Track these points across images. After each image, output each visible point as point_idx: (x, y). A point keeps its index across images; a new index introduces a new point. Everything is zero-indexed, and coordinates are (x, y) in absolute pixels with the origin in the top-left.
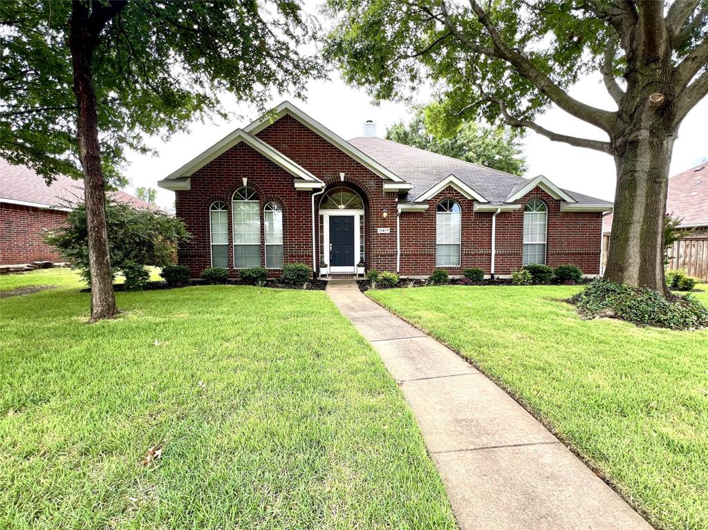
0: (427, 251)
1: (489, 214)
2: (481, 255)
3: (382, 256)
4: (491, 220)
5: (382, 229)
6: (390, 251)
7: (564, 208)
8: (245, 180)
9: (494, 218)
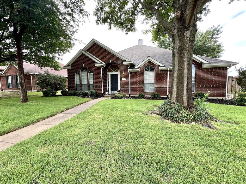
0: (141, 86)
1: (166, 71)
2: (163, 87)
3: (123, 88)
4: (167, 73)
5: (124, 78)
6: (126, 86)
7: (204, 66)
8: (83, 65)
9: (168, 73)
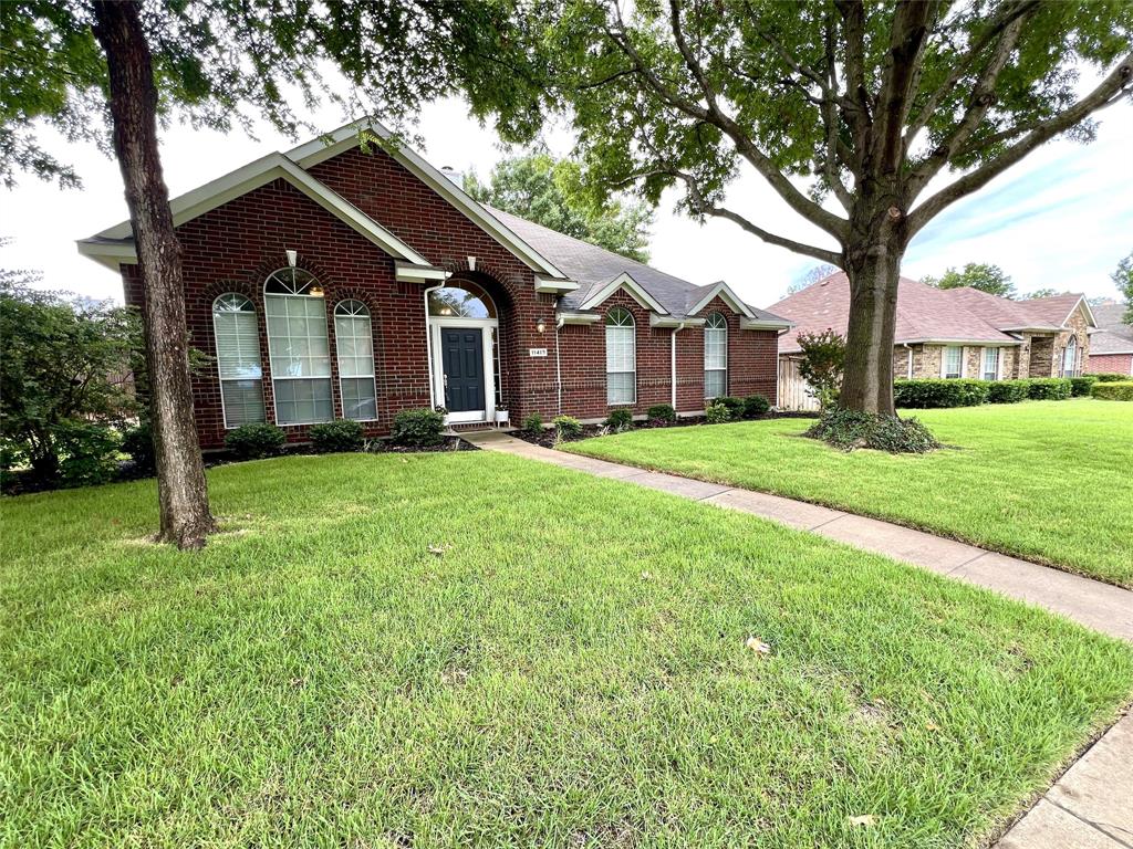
0: (596, 382)
1: (667, 330)
2: (661, 386)
3: (537, 391)
4: (670, 338)
5: (536, 350)
6: (549, 385)
7: (745, 324)
8: (292, 255)
9: (674, 336)
